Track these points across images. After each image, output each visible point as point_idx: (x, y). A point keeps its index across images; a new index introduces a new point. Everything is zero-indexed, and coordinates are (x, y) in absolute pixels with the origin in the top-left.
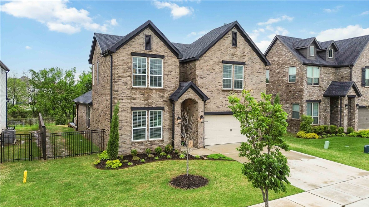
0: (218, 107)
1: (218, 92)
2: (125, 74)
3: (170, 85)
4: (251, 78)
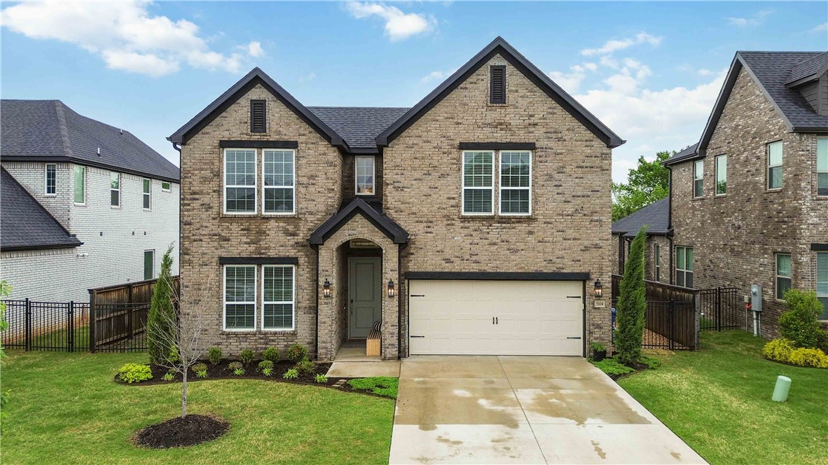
0: (448, 261)
1: (449, 222)
2: (205, 188)
3: (311, 206)
4: (557, 183)
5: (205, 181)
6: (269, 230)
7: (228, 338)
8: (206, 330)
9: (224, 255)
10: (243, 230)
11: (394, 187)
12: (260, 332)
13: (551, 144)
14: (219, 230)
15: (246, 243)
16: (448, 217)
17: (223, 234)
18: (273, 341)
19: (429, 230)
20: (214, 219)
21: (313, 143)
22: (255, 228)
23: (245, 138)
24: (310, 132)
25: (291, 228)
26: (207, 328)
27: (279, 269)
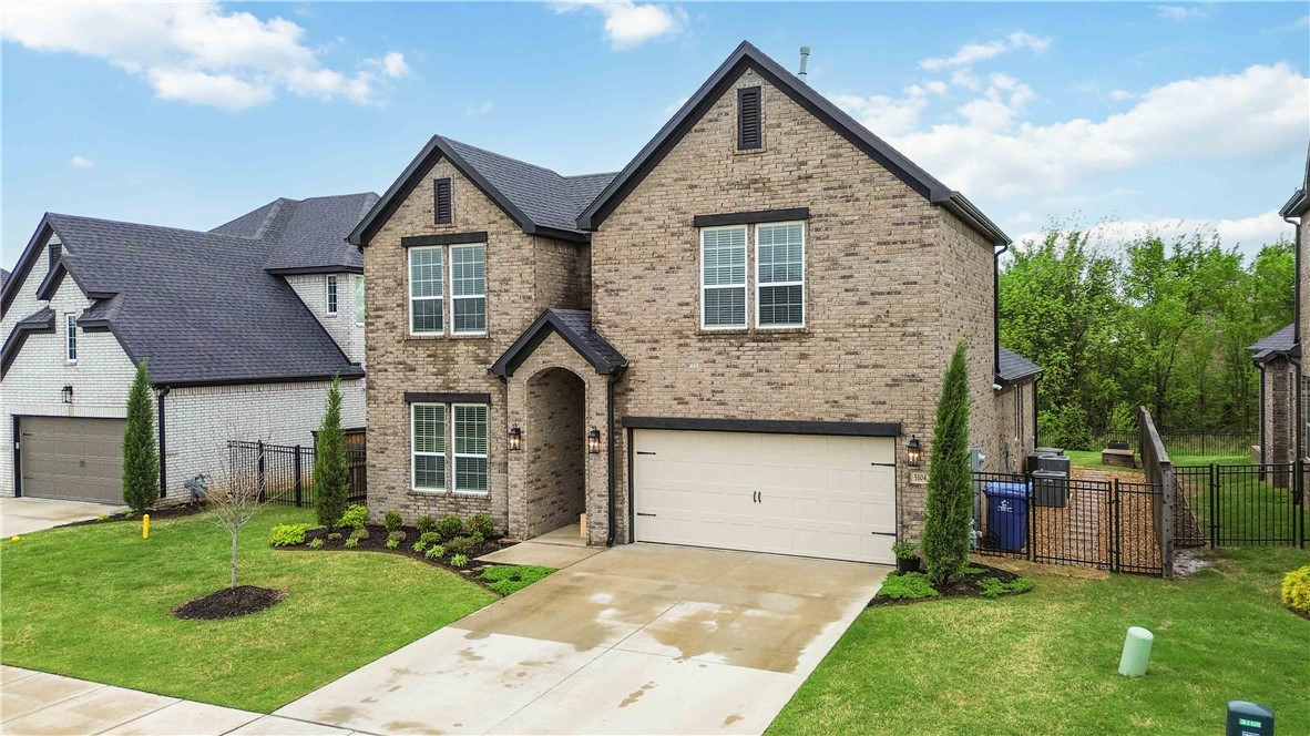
0: (681, 401)
1: (682, 341)
5: (388, 293)
6: (458, 356)
7: (416, 500)
8: (393, 488)
9: (411, 390)
10: (429, 356)
11: (606, 291)
12: (450, 494)
13: (836, 207)
14: (402, 358)
15: (433, 374)
16: (679, 334)
17: (409, 362)
18: (465, 507)
19: (654, 353)
20: (399, 342)
21: (505, 233)
22: (442, 353)
23: (429, 232)
24: (502, 218)
25: (481, 353)
26: (394, 485)
27: (473, 410)
